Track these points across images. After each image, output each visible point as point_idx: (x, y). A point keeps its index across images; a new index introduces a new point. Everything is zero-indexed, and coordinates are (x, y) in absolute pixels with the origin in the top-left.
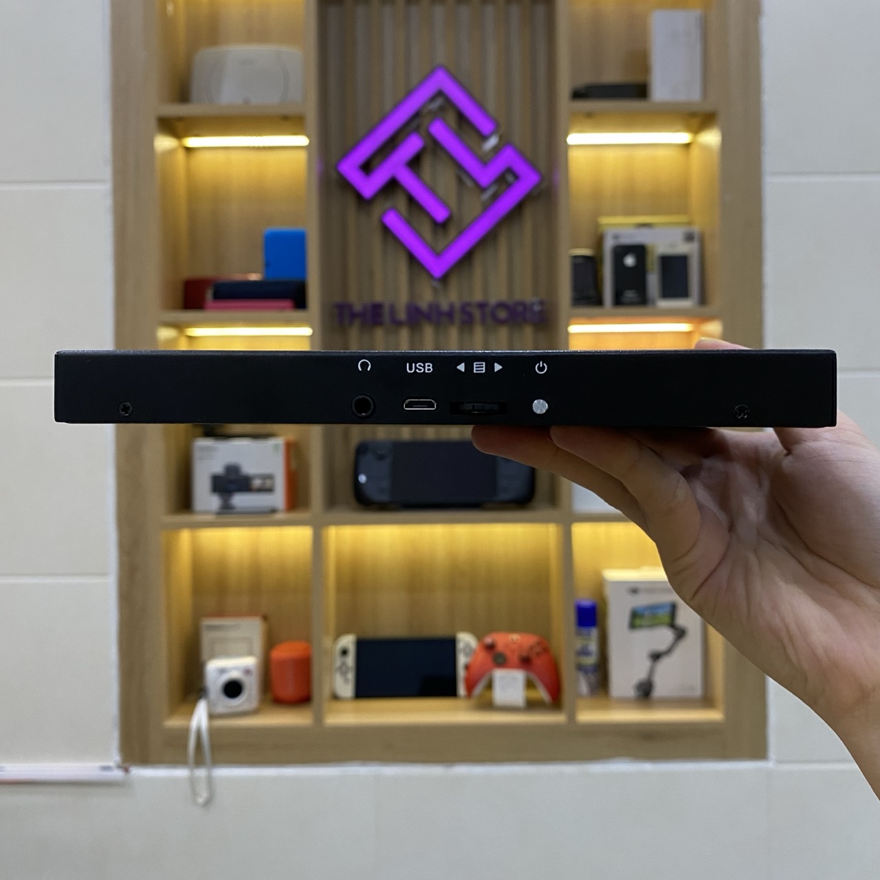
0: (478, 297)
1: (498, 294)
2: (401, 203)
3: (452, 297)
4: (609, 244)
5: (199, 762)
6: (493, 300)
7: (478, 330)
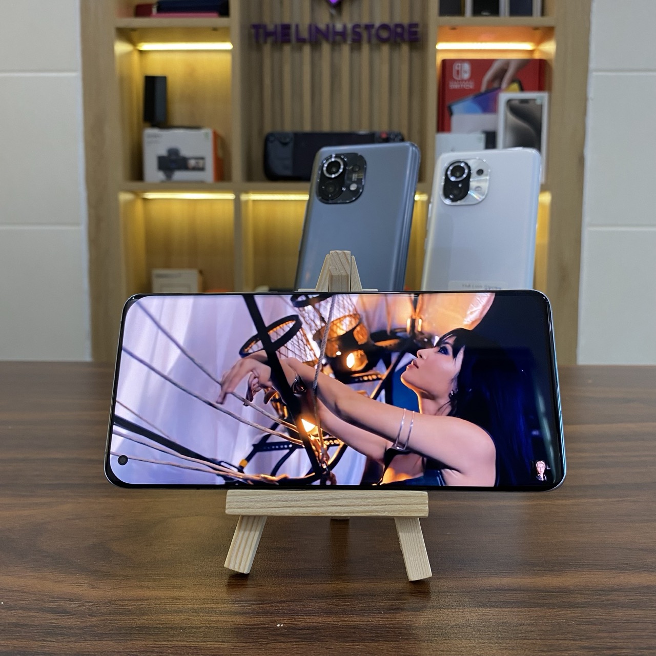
1: (382, 17)
3: (345, 21)
7: (365, 48)
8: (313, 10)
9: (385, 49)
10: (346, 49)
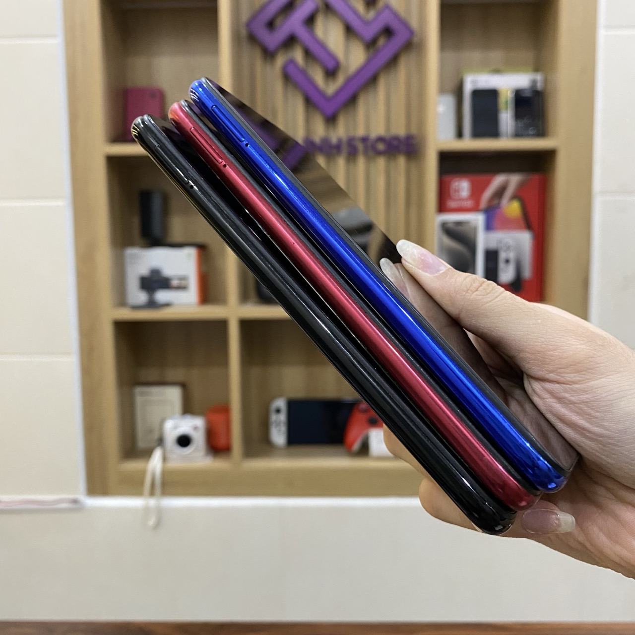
0: (361, 132)
1: (378, 129)
2: (298, 55)
3: (341, 132)
4: (468, 88)
5: (152, 493)
6: (374, 135)
7: (361, 162)
8: (308, 121)
9: (381, 162)
10: (341, 162)
